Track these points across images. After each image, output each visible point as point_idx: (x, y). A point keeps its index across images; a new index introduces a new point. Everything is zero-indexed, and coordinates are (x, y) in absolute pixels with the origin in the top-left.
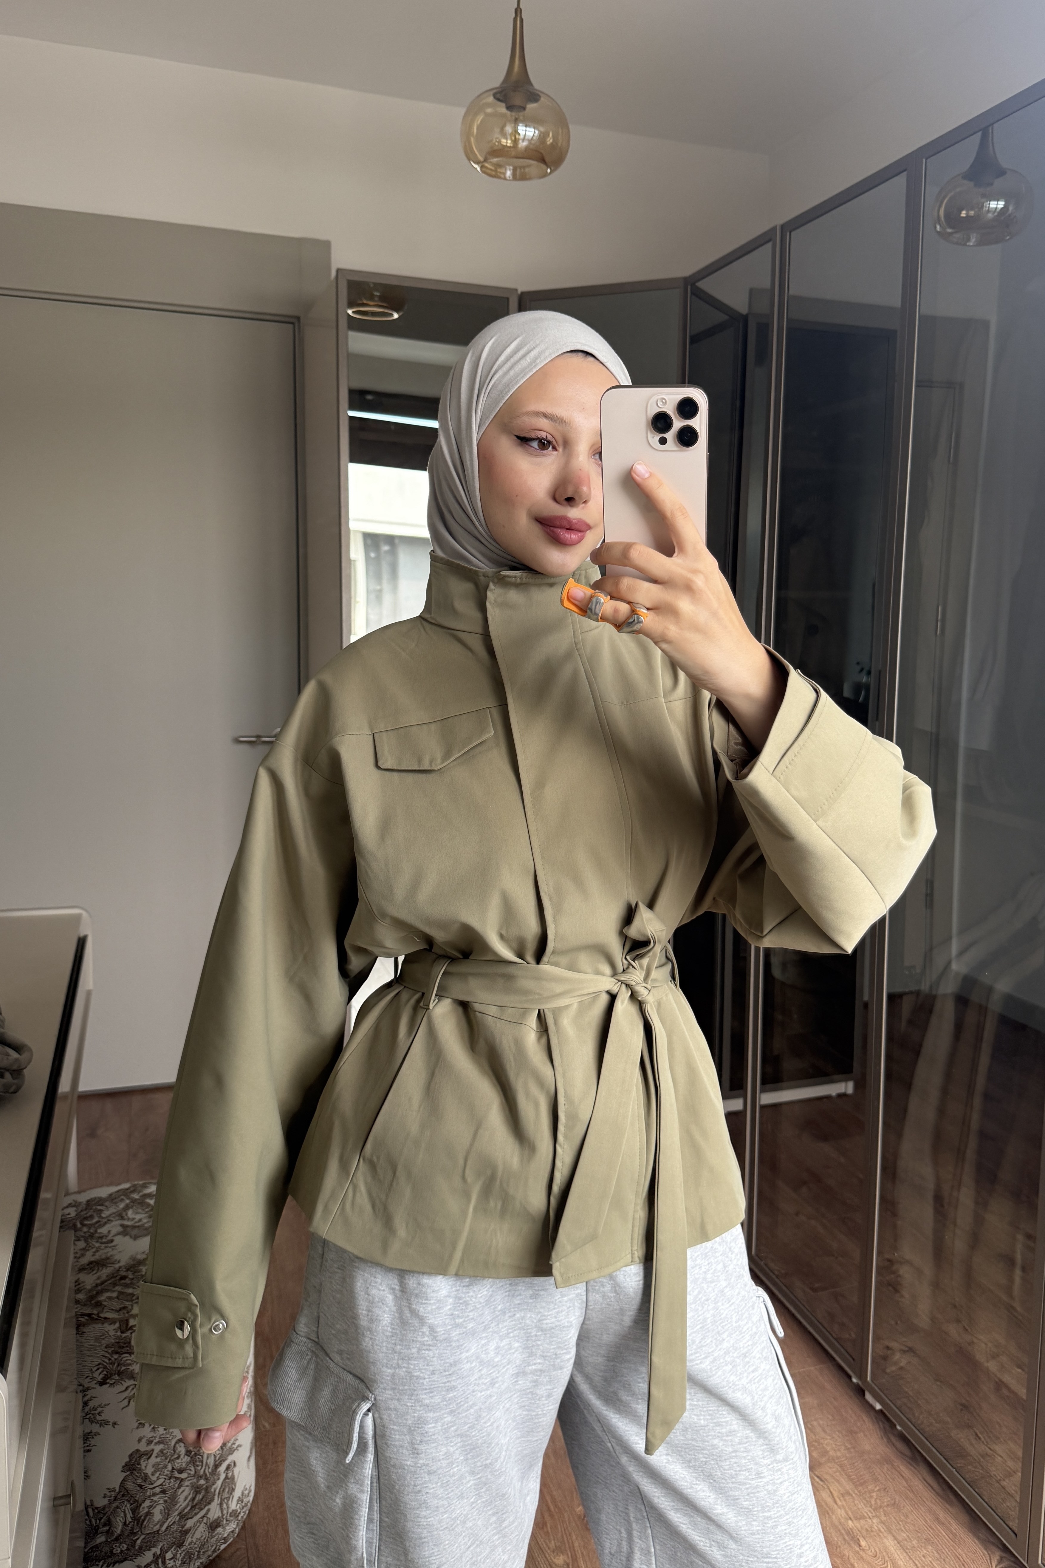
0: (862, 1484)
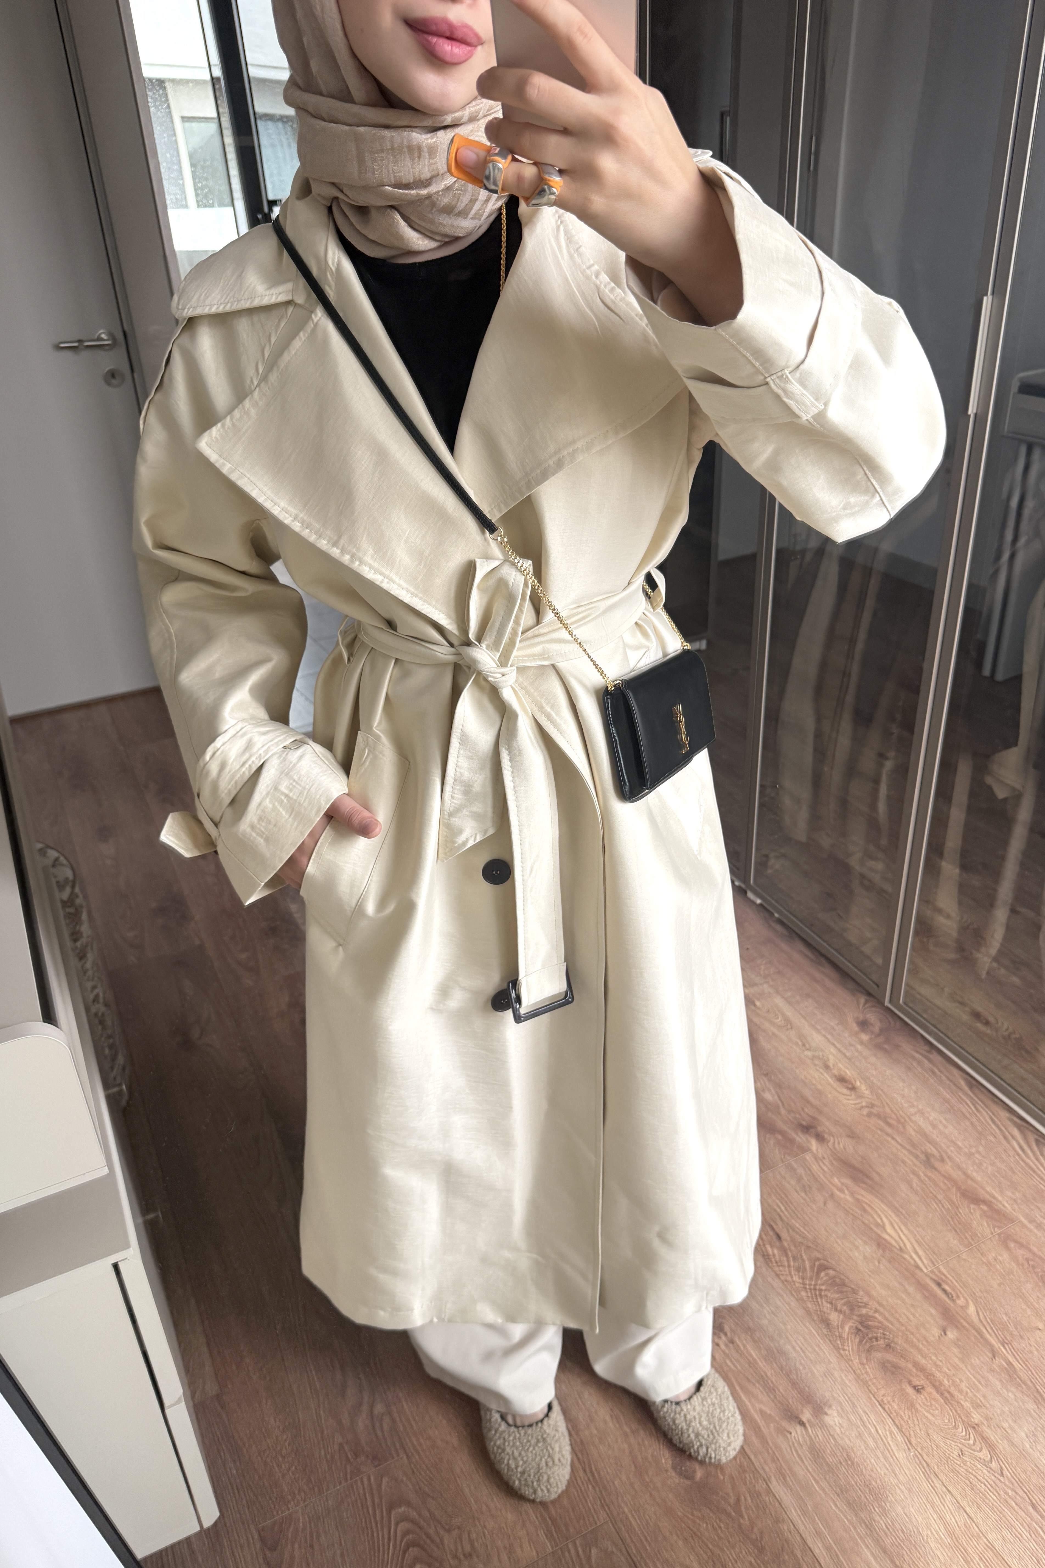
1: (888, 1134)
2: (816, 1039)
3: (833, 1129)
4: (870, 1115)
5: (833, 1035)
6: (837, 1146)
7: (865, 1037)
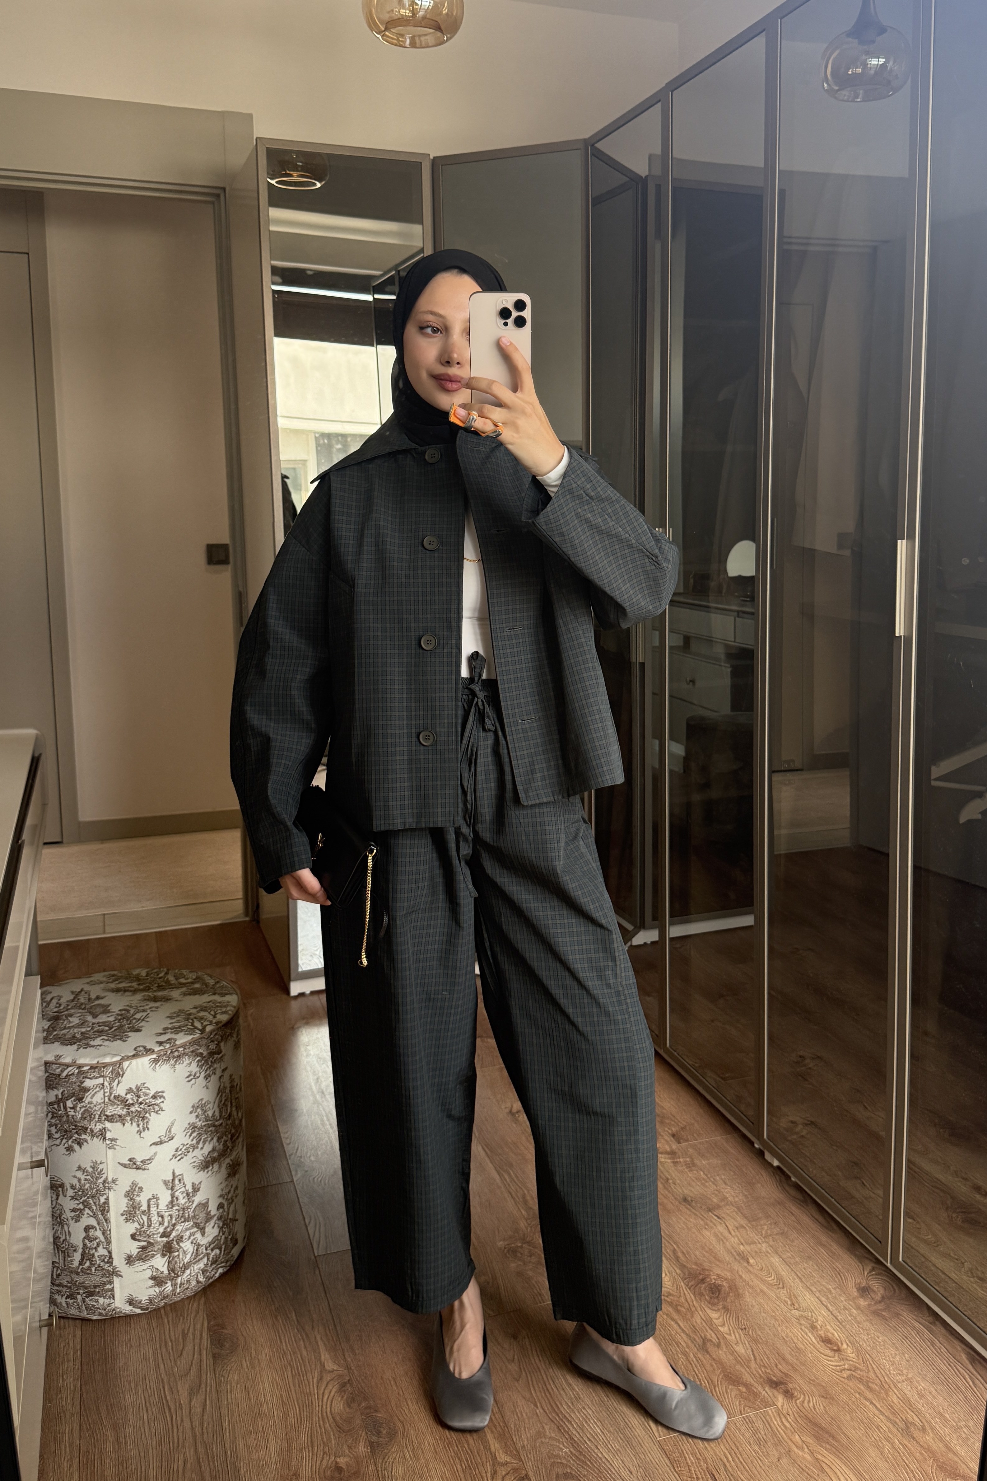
0: (754, 1220)
1: (866, 1398)
2: (808, 1299)
3: (806, 1388)
4: (849, 1378)
5: (828, 1298)
6: (806, 1404)
7: (863, 1303)
